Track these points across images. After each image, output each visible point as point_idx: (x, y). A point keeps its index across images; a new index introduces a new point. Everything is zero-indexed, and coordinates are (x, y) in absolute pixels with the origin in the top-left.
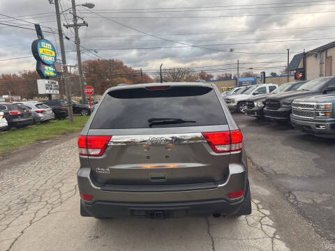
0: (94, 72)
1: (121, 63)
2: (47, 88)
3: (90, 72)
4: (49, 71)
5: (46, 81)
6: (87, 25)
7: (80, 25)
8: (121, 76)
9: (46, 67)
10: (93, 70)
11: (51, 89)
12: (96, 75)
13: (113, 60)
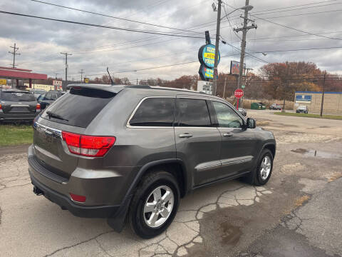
0: (278, 76)
1: (314, 66)
2: (204, 89)
3: (275, 75)
4: (209, 73)
5: (205, 83)
6: (256, 28)
7: (249, 28)
8: (308, 80)
9: (208, 70)
10: (277, 73)
11: (208, 90)
12: (280, 79)
13: (304, 63)
